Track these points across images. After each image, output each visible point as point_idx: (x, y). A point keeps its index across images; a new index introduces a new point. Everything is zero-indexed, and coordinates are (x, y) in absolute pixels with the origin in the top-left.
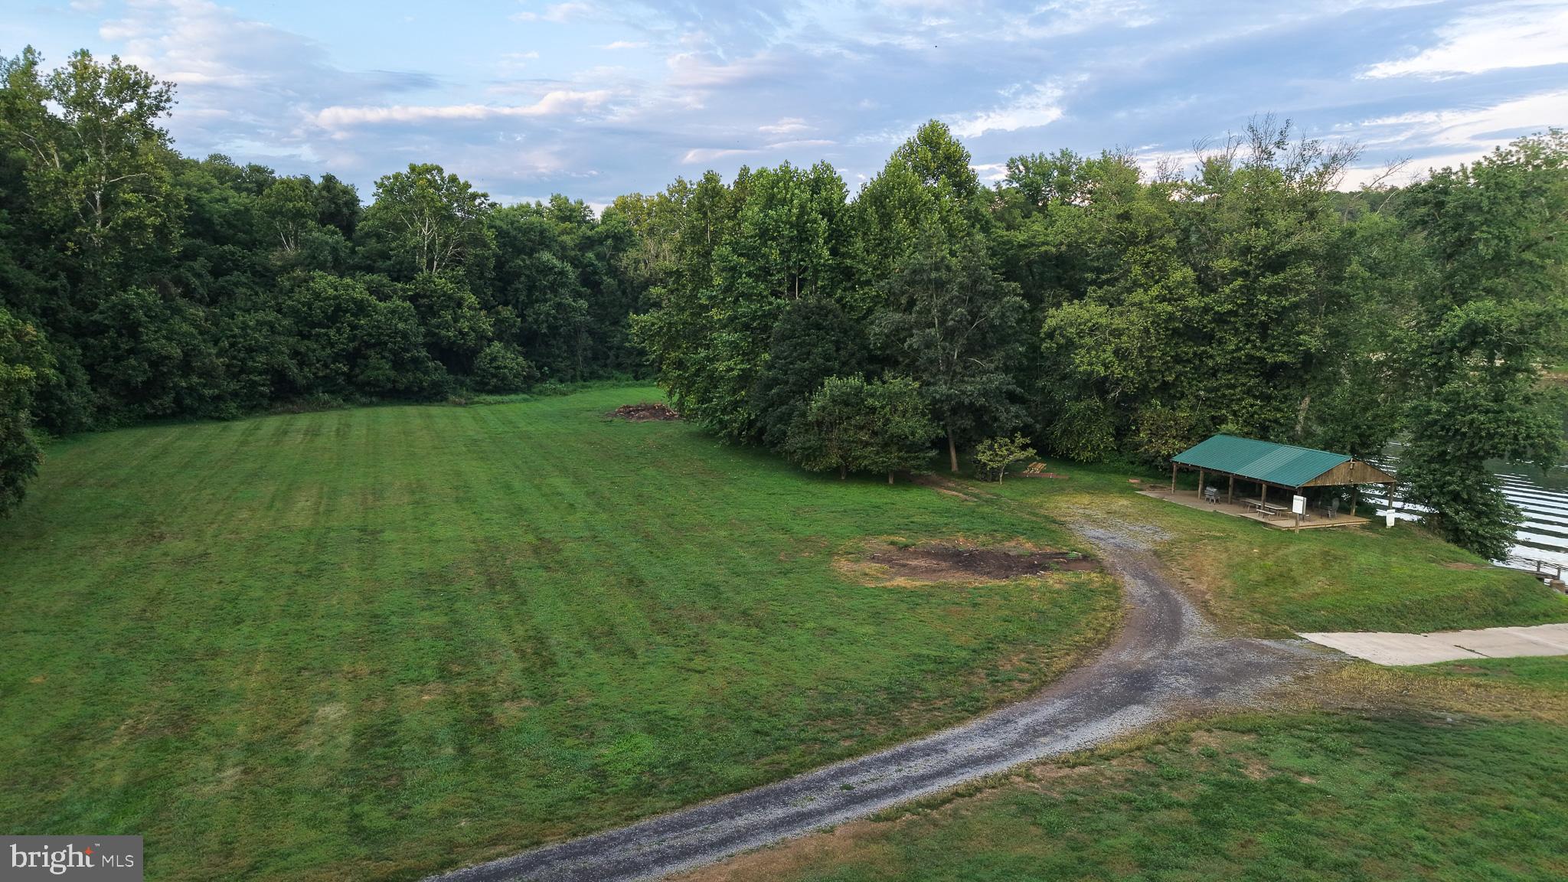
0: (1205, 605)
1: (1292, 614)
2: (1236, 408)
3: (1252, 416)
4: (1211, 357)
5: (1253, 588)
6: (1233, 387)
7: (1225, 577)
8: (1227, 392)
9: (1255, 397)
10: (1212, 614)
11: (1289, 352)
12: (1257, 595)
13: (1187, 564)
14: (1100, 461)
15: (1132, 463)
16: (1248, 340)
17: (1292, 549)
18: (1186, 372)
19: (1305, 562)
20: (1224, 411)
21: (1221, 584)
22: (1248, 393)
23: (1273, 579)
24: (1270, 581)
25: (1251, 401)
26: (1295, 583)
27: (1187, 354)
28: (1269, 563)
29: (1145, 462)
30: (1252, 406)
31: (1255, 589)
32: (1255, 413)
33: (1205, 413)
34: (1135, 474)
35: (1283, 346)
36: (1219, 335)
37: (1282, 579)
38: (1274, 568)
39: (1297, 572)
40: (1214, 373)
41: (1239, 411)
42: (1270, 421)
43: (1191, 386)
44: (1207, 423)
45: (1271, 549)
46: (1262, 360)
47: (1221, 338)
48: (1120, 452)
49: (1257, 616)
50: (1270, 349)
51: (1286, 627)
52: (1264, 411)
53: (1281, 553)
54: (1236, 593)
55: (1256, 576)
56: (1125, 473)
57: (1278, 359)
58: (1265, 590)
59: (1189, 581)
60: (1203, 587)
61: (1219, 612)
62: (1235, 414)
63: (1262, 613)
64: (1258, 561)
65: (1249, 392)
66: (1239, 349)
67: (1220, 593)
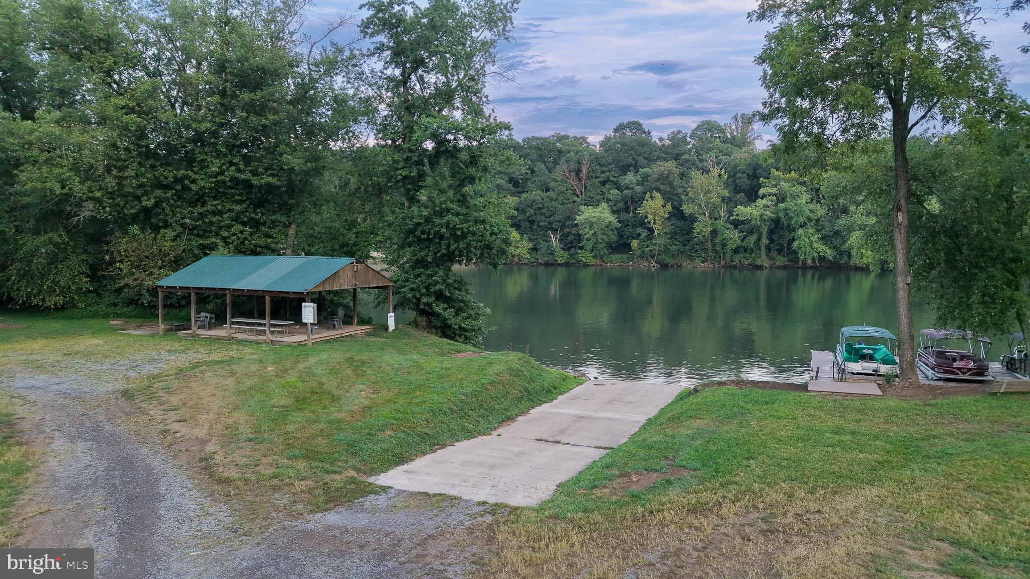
0: (206, 465)
1: (352, 448)
2: (226, 234)
3: (242, 243)
4: (194, 181)
5: (281, 416)
6: (220, 213)
7: (236, 408)
8: (214, 219)
9: (244, 224)
10: (220, 481)
11: (273, 175)
12: (290, 428)
13: (175, 400)
14: (74, 306)
15: (115, 305)
16: (231, 164)
17: (312, 360)
18: (167, 199)
19: (332, 372)
20: (213, 240)
21: (230, 421)
22: (236, 221)
23: (304, 399)
24: (300, 402)
25: (240, 227)
26: (335, 399)
27: (166, 178)
28: (292, 378)
29: (131, 302)
30: (242, 232)
31: (285, 417)
32: (246, 239)
33: (194, 243)
34: (117, 316)
35: (267, 169)
36: (200, 157)
37: (315, 397)
38: (300, 384)
39: (331, 384)
40: (200, 199)
41: (229, 237)
42: (261, 247)
43: (174, 215)
44: (196, 252)
45: (288, 364)
46: (248, 184)
47: (203, 161)
48: (99, 295)
49: (301, 465)
50: (255, 173)
51: (352, 473)
52: (255, 237)
53: (301, 366)
54: (257, 430)
55: (280, 399)
56: (106, 316)
57: (263, 182)
58: (298, 417)
59: (177, 426)
60: (201, 432)
61: (233, 473)
62: (225, 240)
63: (307, 457)
64: (277, 380)
65: (237, 219)
66: (222, 173)
67: (230, 437)
